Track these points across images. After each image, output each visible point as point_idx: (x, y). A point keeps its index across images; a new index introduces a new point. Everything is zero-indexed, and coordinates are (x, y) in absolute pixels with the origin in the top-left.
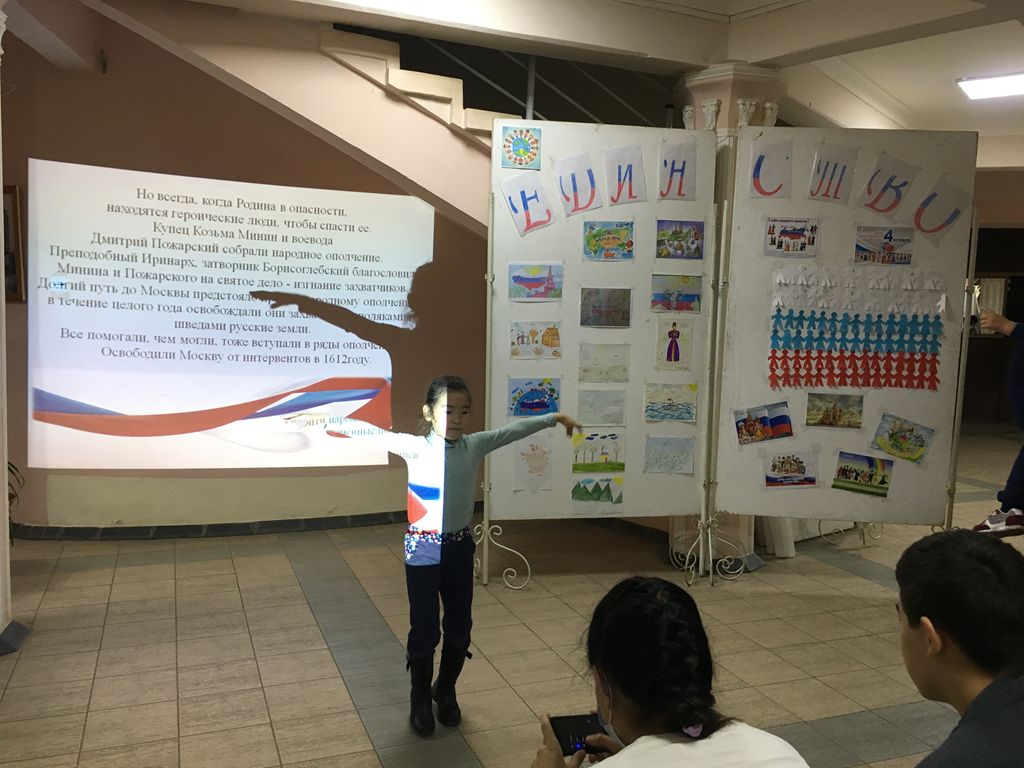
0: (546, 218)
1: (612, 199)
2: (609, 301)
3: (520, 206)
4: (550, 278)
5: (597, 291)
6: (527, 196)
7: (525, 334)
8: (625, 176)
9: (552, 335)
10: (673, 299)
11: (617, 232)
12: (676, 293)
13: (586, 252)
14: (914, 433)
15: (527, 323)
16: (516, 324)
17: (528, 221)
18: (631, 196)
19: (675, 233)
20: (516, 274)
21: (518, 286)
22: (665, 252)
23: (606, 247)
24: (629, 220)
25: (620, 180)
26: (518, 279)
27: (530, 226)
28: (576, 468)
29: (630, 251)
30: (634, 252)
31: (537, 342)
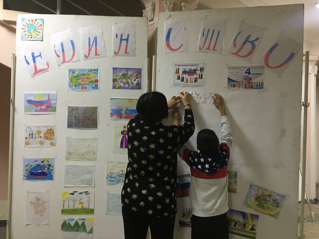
0: (46, 67)
1: (85, 56)
2: (84, 113)
3: (31, 61)
4: (49, 100)
5: (77, 108)
6: (35, 56)
7: (34, 133)
8: (93, 43)
9: (50, 133)
10: (123, 112)
11: (89, 74)
12: (125, 109)
13: (70, 86)
14: (272, 198)
15: (34, 126)
16: (29, 127)
17: (36, 69)
18: (96, 54)
19: (124, 75)
20: (29, 99)
21: (30, 105)
22: (118, 86)
23: (82, 83)
24: (96, 68)
25: (89, 45)
26: (29, 102)
27: (37, 72)
28: (64, 212)
29: (96, 85)
30: (99, 86)
31: (41, 137)
